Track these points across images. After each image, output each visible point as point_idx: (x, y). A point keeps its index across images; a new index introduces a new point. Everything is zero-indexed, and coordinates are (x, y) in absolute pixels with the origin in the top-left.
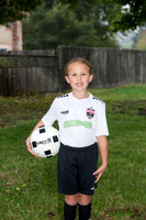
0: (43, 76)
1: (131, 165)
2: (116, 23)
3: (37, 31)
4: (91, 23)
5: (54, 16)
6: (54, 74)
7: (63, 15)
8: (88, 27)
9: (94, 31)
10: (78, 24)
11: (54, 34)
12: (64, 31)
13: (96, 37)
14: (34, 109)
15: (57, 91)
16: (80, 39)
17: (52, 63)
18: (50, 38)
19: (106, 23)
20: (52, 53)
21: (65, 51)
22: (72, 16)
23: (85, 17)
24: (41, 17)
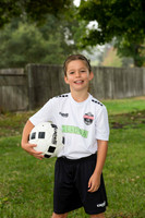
0: (13, 95)
1: (112, 175)
2: (84, 39)
3: (4, 52)
4: (58, 42)
5: (20, 36)
6: (24, 92)
8: (55, 46)
9: (61, 50)
10: (45, 44)
11: (21, 54)
12: (30, 50)
13: (63, 56)
14: (6, 127)
15: (28, 109)
16: (48, 58)
17: (21, 82)
18: (17, 58)
19: (72, 42)
20: (21, 71)
21: (34, 69)
22: (39, 36)
23: (51, 36)
24: (7, 38)
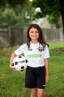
0: (2, 41)
2: (34, 16)
4: (22, 17)
6: (7, 39)
7: (10, 14)
9: (23, 21)
11: (6, 22)
12: (10, 21)
13: (24, 23)
16: (18, 24)
17: (6, 35)
19: (29, 17)
20: (6, 30)
21: (12, 29)
23: (19, 14)
